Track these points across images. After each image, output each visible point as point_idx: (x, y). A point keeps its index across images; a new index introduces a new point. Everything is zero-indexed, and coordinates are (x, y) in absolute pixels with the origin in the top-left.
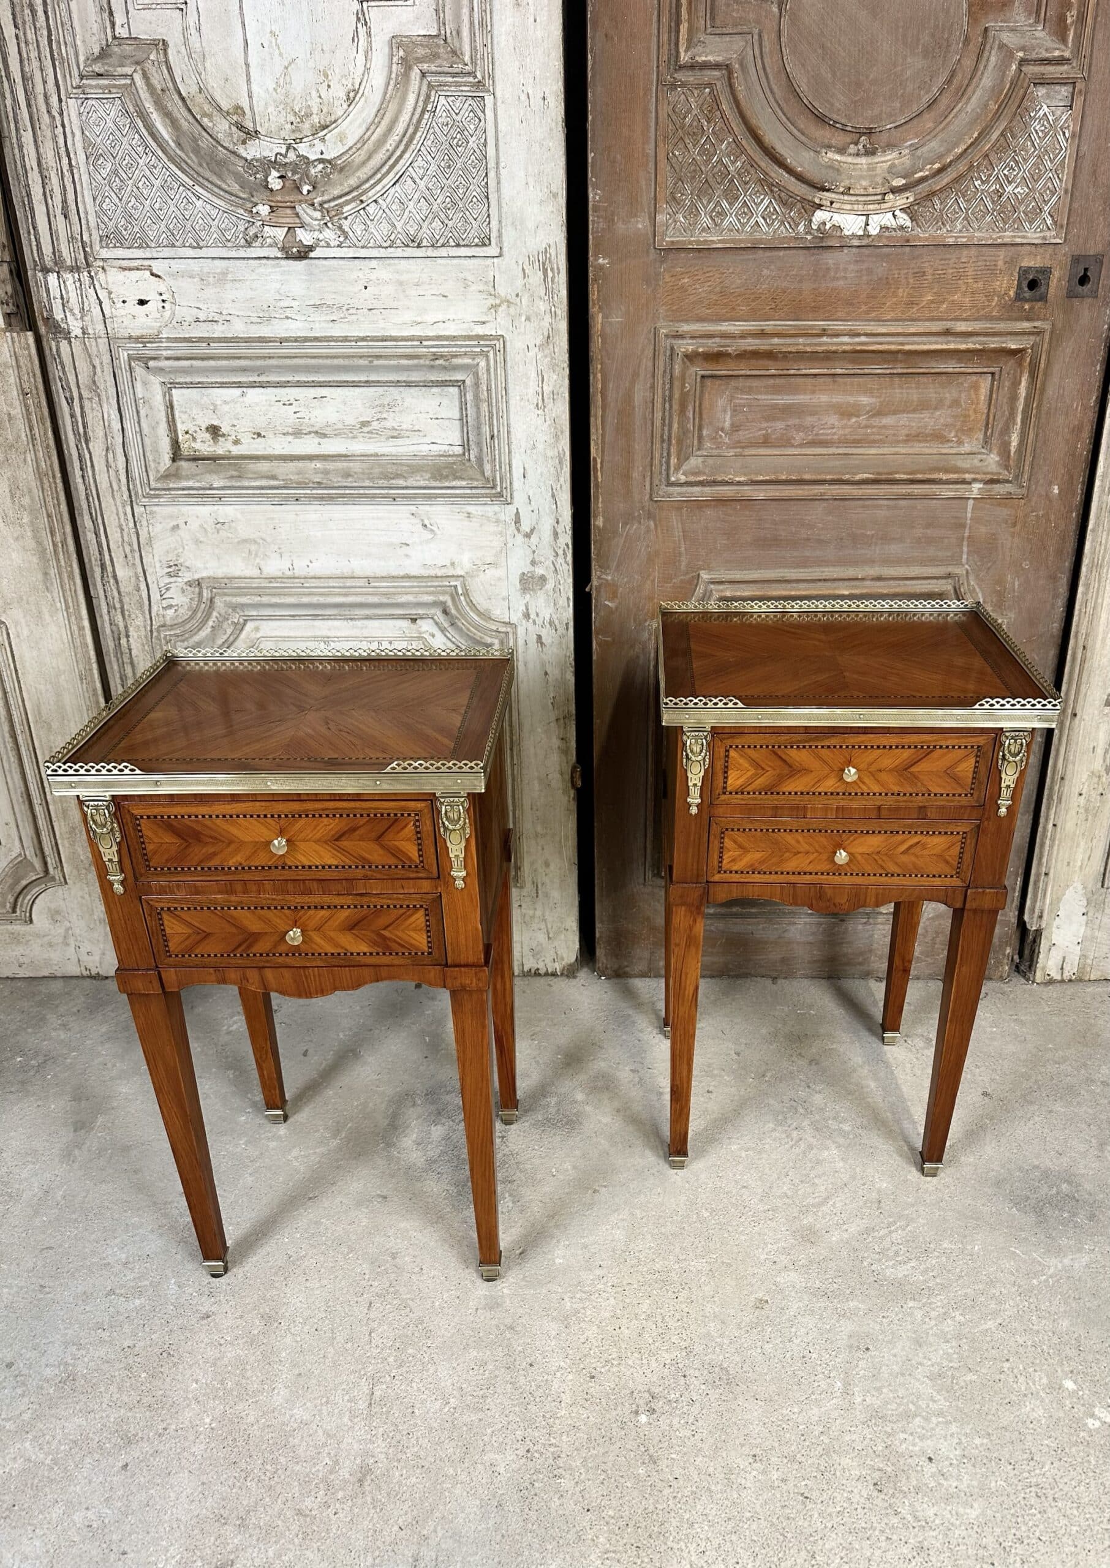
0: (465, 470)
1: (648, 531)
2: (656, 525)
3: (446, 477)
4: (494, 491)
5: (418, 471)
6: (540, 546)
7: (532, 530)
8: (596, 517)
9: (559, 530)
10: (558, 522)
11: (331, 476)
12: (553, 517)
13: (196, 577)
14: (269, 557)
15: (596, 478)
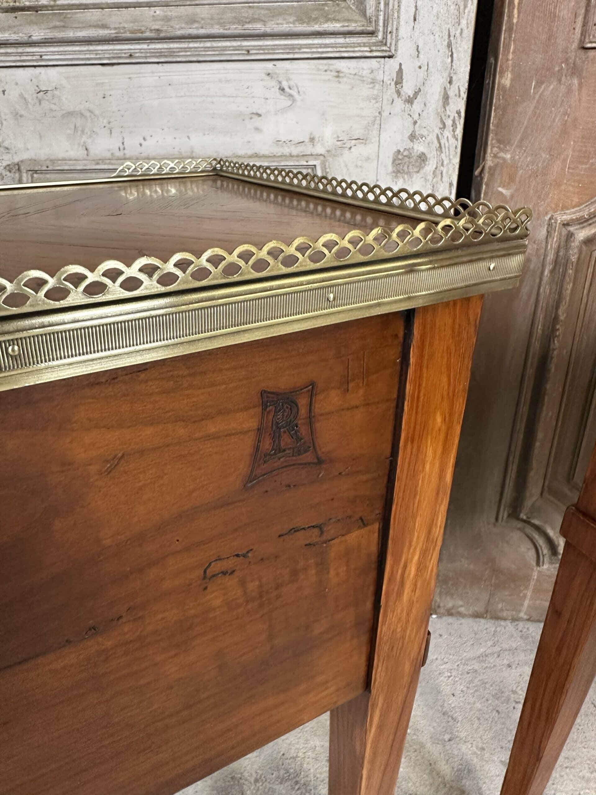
0: (339, 12)
1: (569, 91)
2: (580, 84)
3: (316, 20)
4: (373, 40)
5: (280, 14)
6: (424, 114)
7: (416, 94)
8: (502, 73)
9: (451, 93)
10: (450, 82)
11: (172, 23)
12: (446, 75)
13: (16, 159)
14: (97, 134)
15: (510, 16)
